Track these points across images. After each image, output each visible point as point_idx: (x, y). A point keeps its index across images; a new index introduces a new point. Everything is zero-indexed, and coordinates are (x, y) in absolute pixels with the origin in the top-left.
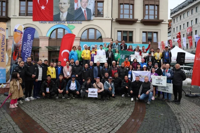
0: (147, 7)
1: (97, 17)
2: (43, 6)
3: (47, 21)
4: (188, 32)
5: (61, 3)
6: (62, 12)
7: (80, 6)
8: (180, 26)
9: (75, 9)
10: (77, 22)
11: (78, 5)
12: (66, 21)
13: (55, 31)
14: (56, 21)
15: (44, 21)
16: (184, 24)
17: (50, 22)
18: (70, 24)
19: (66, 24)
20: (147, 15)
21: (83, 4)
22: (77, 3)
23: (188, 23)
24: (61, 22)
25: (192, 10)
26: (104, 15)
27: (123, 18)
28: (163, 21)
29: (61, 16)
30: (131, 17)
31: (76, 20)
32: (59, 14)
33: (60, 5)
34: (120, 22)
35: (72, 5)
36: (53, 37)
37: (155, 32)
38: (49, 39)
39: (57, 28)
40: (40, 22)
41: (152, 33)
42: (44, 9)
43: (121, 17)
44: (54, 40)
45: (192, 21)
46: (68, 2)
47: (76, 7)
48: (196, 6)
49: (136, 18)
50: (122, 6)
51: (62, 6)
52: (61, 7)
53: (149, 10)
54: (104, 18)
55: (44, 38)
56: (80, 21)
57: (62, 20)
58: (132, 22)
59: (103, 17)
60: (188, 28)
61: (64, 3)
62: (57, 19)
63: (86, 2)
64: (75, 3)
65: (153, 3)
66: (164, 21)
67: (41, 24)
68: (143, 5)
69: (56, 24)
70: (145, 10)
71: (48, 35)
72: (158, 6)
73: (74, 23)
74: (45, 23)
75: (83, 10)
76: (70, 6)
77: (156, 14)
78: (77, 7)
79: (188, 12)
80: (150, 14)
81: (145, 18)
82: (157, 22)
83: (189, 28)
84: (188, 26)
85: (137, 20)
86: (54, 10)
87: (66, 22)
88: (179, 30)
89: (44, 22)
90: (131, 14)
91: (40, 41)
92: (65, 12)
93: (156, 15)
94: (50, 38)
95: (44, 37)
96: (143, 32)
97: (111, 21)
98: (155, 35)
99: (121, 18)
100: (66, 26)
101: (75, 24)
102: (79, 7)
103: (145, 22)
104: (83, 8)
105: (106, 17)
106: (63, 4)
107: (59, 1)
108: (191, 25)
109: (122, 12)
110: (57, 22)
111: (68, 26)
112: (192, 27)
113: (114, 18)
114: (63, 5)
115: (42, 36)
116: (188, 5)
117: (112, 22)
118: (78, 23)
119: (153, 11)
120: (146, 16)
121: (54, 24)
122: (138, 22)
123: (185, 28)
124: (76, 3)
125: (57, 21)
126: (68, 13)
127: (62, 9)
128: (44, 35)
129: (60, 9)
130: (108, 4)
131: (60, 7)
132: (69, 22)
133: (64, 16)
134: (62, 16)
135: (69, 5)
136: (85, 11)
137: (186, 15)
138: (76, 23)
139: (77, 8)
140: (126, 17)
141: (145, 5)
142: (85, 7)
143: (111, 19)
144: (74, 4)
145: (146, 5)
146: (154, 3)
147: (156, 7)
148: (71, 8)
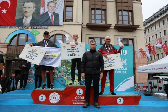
0: (120, 13)
1: (65, 22)
2: (4, 9)
3: (8, 26)
4: (157, 43)
5: (26, 7)
6: (26, 16)
8: (149, 38)
9: (41, 14)
10: (42, 27)
11: (44, 10)
12: (30, 26)
13: (16, 37)
14: (19, 26)
15: (4, 26)
16: (153, 36)
17: (11, 27)
18: (34, 29)
19: (30, 29)
20: (121, 21)
21: (50, 8)
22: (43, 8)
23: (156, 35)
24: (23, 27)
25: (159, 23)
26: (73, 20)
27: (94, 23)
28: (138, 26)
30: (104, 22)
31: (41, 25)
32: (23, 18)
33: (24, 9)
34: (91, 27)
35: (38, 10)
36: (14, 43)
37: (130, 39)
38: (8, 46)
39: (19, 34)
41: (128, 40)
42: (5, 13)
43: (93, 22)
44: (14, 47)
45: (160, 33)
46: (34, 6)
47: (42, 12)
48: (163, 20)
49: (109, 23)
50: (93, 11)
51: (26, 10)
52: (26, 11)
53: (122, 15)
54: (74, 22)
55: (2, 45)
56: (45, 27)
58: (105, 28)
59: (72, 22)
60: (157, 39)
61: (29, 7)
62: (20, 24)
63: (53, 6)
64: (41, 7)
65: (126, 8)
66: (140, 27)
68: (115, 10)
69: (17, 29)
70: (119, 16)
71: (8, 41)
72: (132, 11)
73: (39, 28)
74: (5, 28)
75: (50, 14)
77: (130, 19)
78: (43, 11)
79: (155, 25)
80: (124, 19)
81: (119, 24)
82: (132, 28)
83: (158, 39)
84: (157, 38)
85: (110, 26)
86: (16, 14)
87: (30, 27)
88: (149, 41)
89: (4, 27)
90: (103, 20)
92: (29, 16)
93: (130, 21)
94: (9, 45)
95: (3, 43)
97: (81, 26)
98: (130, 42)
99: (92, 23)
100: (30, 32)
102: (45, 12)
103: (119, 28)
104: (50, 12)
105: (76, 22)
106: (27, 8)
107: (23, 5)
108: (159, 37)
109: (93, 17)
110: (20, 27)
111: (32, 31)
112: (161, 38)
113: (85, 24)
114: (27, 9)
116: (155, 19)
117: (82, 28)
118: (43, 28)
119: (127, 17)
120: (119, 22)
121: (15, 29)
122: (111, 28)
123: (154, 39)
124: (42, 7)
125: (20, 26)
126: (33, 17)
127: (26, 14)
128: (2, 41)
130: (77, 8)
131: (24, 11)
132: (33, 27)
133: (28, 21)
134: (26, 21)
135: (35, 9)
136: (52, 15)
137: (154, 28)
138: (41, 28)
139: (43, 13)
140: (98, 22)
141: (118, 11)
143: (82, 24)
144: (40, 8)
145: (119, 11)
146: (128, 8)
147: (130, 13)
148: (36, 12)
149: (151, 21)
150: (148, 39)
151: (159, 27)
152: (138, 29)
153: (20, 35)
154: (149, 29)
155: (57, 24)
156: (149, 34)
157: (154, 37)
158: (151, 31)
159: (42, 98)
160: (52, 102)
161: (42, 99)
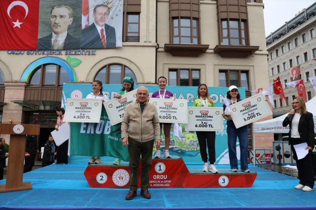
0: (224, 23)
1: (126, 41)
2: (18, 21)
3: (25, 50)
4: (293, 75)
5: (55, 16)
6: (56, 33)
7: (92, 21)
8: (278, 66)
9: (83, 27)
10: (86, 51)
11: (88, 20)
12: (64, 50)
13: (40, 71)
14: (44, 50)
15: (18, 50)
16: (284, 63)
17: (30, 52)
18: (70, 56)
19: (63, 56)
20: (225, 38)
21: (99, 17)
22: (87, 16)
23: (291, 61)
24: (52, 52)
25: (296, 40)
26: (140, 38)
27: (178, 43)
28: (257, 48)
29: (53, 40)
30: (195, 42)
31: (83, 49)
32: (51, 36)
33: (53, 20)
34: (173, 50)
35: (77, 20)
36: (36, 81)
37: (243, 72)
38: (26, 87)
39: (45, 65)
40: (10, 52)
41: (238, 72)
42: (19, 27)
43: (176, 41)
44: (36, 88)
45: (298, 57)
46: (69, 15)
47: (84, 23)
48: (303, 33)
49: (204, 42)
50: (176, 22)
51: (57, 22)
52: (55, 23)
53: (228, 28)
54: (141, 43)
55: (15, 84)
56: (91, 51)
57: (56, 48)
58: (198, 51)
59: (139, 41)
60: (292, 68)
61: (61, 17)
62: (46, 46)
63: (105, 14)
64: (83, 16)
65: (236, 16)
66: (260, 49)
67: (12, 55)
68: (216, 19)
69: (42, 56)
70: (222, 29)
71: (25, 78)
72: (245, 21)
73: (79, 53)
74: (20, 55)
75: (99, 28)
76: (74, 21)
77: (243, 36)
78: (87, 23)
79: (289, 43)
80: (231, 36)
81: (222, 44)
82: (247, 52)
83: (294, 69)
84: (291, 66)
85: (207, 47)
86: (39, 29)
87: (63, 52)
88: (277, 73)
89: (18, 52)
90: (195, 37)
91: (6, 90)
92: (61, 32)
93: (243, 38)
94: (28, 85)
95: (16, 82)
96: (221, 71)
97: (155, 49)
98: (243, 77)
99: (175, 43)
100: (65, 61)
101: (81, 56)
103: (222, 52)
105: (146, 42)
106: (58, 18)
107: (51, 13)
108: (296, 65)
109: (176, 32)
110: (46, 53)
111: (67, 59)
112: (299, 67)
113: (162, 45)
114: (58, 20)
115: (11, 81)
116: (288, 32)
117: (157, 52)
118: (87, 53)
119: (238, 31)
120: (224, 40)
121: (38, 56)
122: (208, 51)
123: (286, 69)
124: (85, 15)
125: (46, 50)
126: (68, 34)
127: (57, 28)
128: (16, 78)
129: (52, 28)
130: (148, 18)
131: (53, 23)
132: (68, 52)
133: (59, 40)
134: (56, 41)
135: (72, 19)
136: (102, 30)
137: (286, 48)
138: (84, 53)
139: (86, 25)
140: (186, 42)
141: (220, 20)
142: (103, 24)
143: (156, 44)
144: (81, 17)
145: (223, 20)
146: (238, 16)
147: (242, 24)
148: (74, 25)
149: (281, 35)
150: (276, 69)
151: (296, 46)
152: (257, 52)
153: (47, 67)
154: (277, 51)
155: (112, 46)
156: (278, 59)
157: (286, 64)
158: (281, 53)
159: (101, 178)
160: (117, 184)
161: (101, 180)
